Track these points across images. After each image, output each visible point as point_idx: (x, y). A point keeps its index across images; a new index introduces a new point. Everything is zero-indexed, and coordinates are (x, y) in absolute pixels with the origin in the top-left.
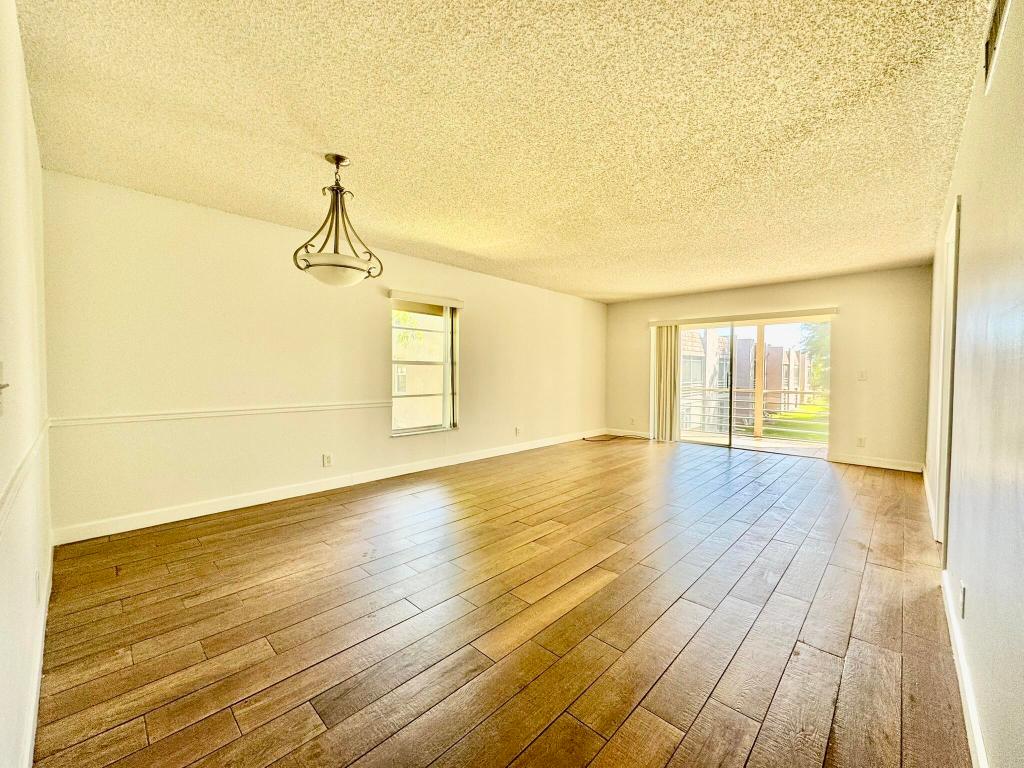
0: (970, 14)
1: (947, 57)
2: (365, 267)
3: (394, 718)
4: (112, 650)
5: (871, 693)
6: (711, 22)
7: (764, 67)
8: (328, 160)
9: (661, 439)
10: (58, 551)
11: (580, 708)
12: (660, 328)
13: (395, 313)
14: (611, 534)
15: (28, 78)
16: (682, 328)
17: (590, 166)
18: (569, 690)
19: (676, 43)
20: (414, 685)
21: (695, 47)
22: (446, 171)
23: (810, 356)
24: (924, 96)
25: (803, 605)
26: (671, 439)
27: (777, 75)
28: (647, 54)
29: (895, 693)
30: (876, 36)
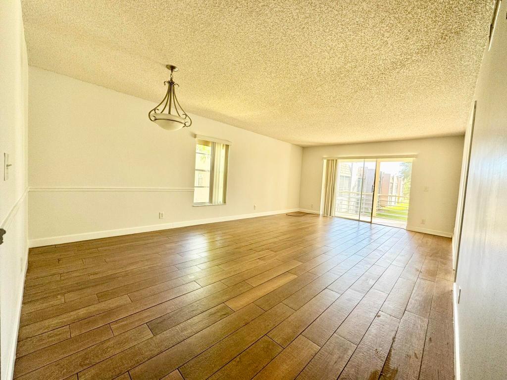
0: (484, 10)
1: (472, 31)
2: (183, 122)
3: (185, 333)
4: (55, 296)
5: (411, 335)
6: (355, 8)
7: (382, 32)
8: (168, 68)
9: (325, 215)
10: (31, 250)
11: (273, 334)
12: (328, 161)
13: (197, 145)
14: (296, 258)
15: (23, 20)
16: (339, 161)
17: (296, 77)
18: (268, 325)
19: (339, 17)
20: (196, 319)
21: (348, 20)
22: (225, 76)
23: (404, 180)
24: (461, 50)
25: (385, 295)
26: (330, 215)
27: (388, 36)
28: (324, 23)
29: (423, 336)
30: (437, 19)
